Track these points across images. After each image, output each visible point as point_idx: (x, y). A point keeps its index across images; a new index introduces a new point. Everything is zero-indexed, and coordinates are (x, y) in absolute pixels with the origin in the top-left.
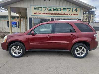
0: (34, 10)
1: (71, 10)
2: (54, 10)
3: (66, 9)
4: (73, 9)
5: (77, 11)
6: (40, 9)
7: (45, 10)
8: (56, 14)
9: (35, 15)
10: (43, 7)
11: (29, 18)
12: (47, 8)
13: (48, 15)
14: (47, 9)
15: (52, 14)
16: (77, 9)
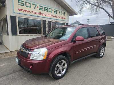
0: (19, 5)
1: (61, 13)
2: (45, 10)
3: (56, 10)
4: (62, 12)
5: (65, 14)
6: (28, 5)
7: (35, 8)
8: (47, 15)
9: (20, 12)
10: (31, 3)
11: (11, 16)
12: (38, 5)
13: (39, 15)
14: (38, 7)
15: (43, 14)
16: (64, 13)
